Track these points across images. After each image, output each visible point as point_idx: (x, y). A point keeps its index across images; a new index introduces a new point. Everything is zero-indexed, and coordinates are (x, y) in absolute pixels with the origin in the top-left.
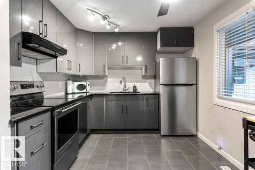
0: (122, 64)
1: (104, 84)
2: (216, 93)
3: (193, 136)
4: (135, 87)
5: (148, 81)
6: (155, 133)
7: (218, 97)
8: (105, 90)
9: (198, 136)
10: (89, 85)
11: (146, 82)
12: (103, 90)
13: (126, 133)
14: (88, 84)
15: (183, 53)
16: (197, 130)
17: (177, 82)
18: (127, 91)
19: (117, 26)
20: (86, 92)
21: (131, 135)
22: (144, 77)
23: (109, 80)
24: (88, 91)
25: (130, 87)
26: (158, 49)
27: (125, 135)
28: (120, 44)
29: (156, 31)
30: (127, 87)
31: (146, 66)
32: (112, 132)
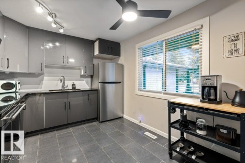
0: (62, 63)
1: (40, 83)
2: (137, 87)
3: (121, 118)
4: (74, 85)
5: (86, 79)
6: (94, 121)
7: (139, 90)
8: (41, 88)
9: (124, 117)
10: (19, 83)
11: (84, 80)
12: (37, 88)
13: (68, 128)
14: (17, 82)
15: (111, 59)
16: (123, 113)
17: (107, 81)
18: (66, 88)
19: (62, 27)
20: (15, 92)
21: (73, 128)
22: (82, 76)
23: (45, 78)
24: (17, 90)
25: (69, 85)
26: (95, 54)
27: (68, 129)
28: (57, 44)
29: (94, 40)
30: (66, 85)
31: (85, 67)
32: (53, 129)
